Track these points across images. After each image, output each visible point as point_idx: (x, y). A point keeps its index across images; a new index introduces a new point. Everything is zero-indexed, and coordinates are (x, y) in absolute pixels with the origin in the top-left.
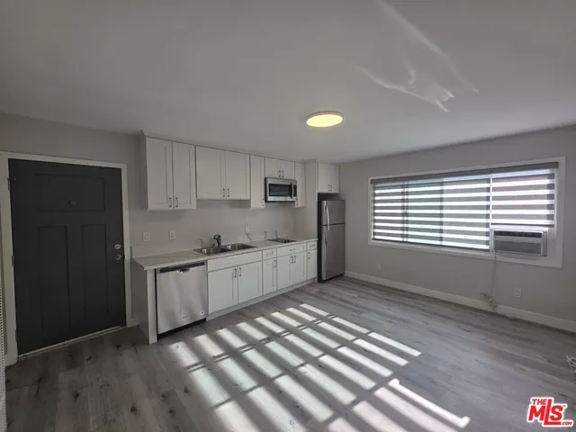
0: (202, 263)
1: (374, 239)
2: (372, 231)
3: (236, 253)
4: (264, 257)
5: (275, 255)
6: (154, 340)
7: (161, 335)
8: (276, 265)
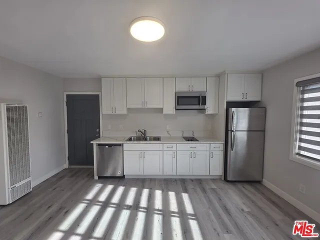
0: (120, 145)
1: (298, 154)
2: (298, 143)
3: (142, 142)
4: (165, 149)
5: (174, 149)
6: (96, 178)
7: (99, 177)
8: (175, 156)
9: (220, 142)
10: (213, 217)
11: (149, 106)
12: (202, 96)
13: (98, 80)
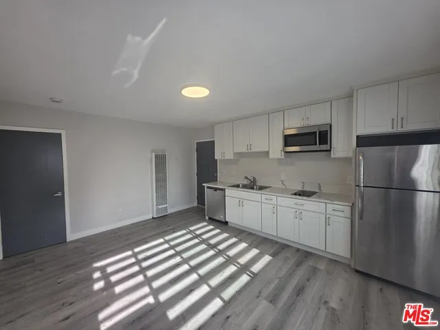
0: (222, 190)
3: (240, 189)
4: (264, 200)
5: (274, 202)
6: (207, 218)
7: (210, 218)
8: (275, 211)
9: (344, 204)
10: (272, 286)
11: (254, 150)
12: (320, 132)
13: (212, 127)
